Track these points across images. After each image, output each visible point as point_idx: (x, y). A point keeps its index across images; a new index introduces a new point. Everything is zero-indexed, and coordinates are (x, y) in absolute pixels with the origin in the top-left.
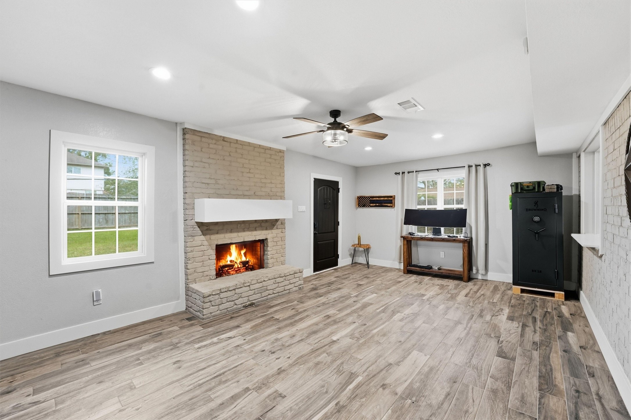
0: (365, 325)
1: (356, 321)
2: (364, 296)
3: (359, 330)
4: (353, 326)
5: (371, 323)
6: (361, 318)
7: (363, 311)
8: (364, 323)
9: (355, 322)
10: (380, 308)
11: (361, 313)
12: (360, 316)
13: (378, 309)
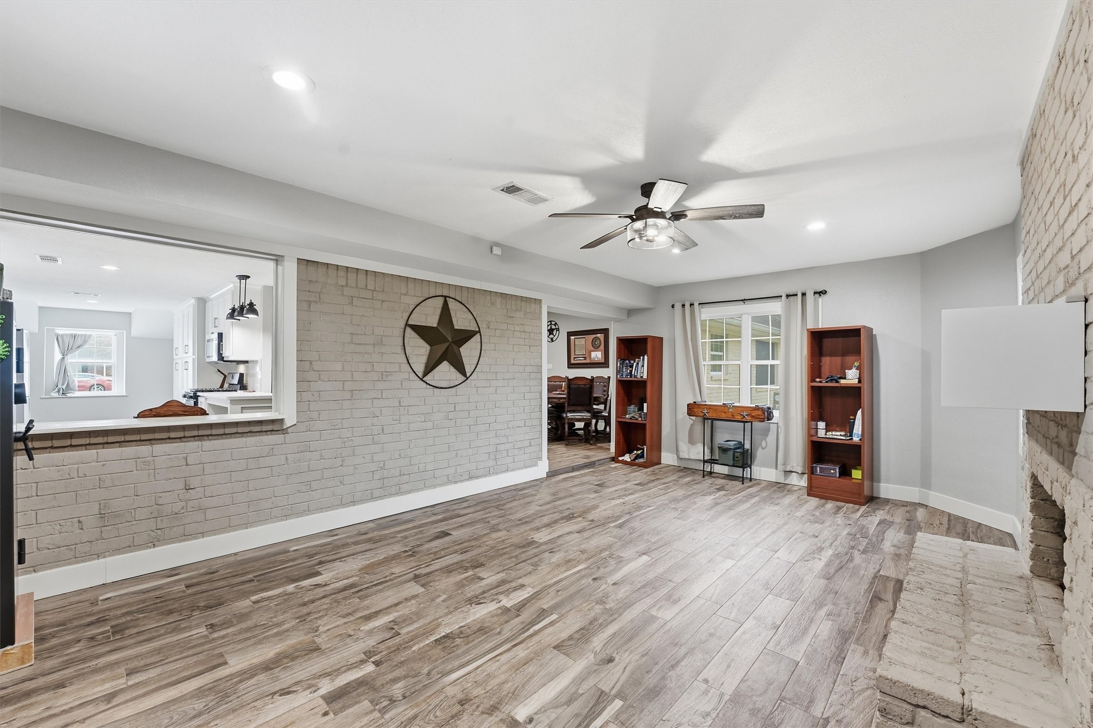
0: (595, 579)
1: (611, 588)
2: (569, 702)
3: (608, 569)
4: (617, 577)
5: (583, 582)
6: (601, 595)
7: (592, 614)
8: (596, 584)
9: (614, 584)
10: (545, 627)
11: (598, 608)
12: (601, 602)
13: (552, 624)
